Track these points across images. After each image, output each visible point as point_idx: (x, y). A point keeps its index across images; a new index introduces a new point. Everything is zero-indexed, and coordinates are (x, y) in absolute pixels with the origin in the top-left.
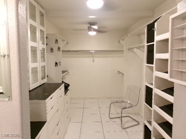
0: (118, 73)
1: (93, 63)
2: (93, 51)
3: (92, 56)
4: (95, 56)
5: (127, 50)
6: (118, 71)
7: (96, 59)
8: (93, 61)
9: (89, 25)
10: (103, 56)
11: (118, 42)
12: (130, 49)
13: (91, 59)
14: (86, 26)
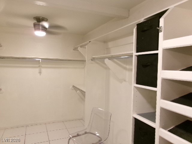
0: (73, 88)
1: (40, 75)
2: (40, 59)
3: (38, 66)
4: (43, 66)
5: (91, 61)
6: (74, 86)
7: (44, 71)
8: (40, 73)
9: (36, 21)
10: (54, 66)
11: (74, 50)
12: (93, 59)
13: (37, 70)
14: (31, 23)
